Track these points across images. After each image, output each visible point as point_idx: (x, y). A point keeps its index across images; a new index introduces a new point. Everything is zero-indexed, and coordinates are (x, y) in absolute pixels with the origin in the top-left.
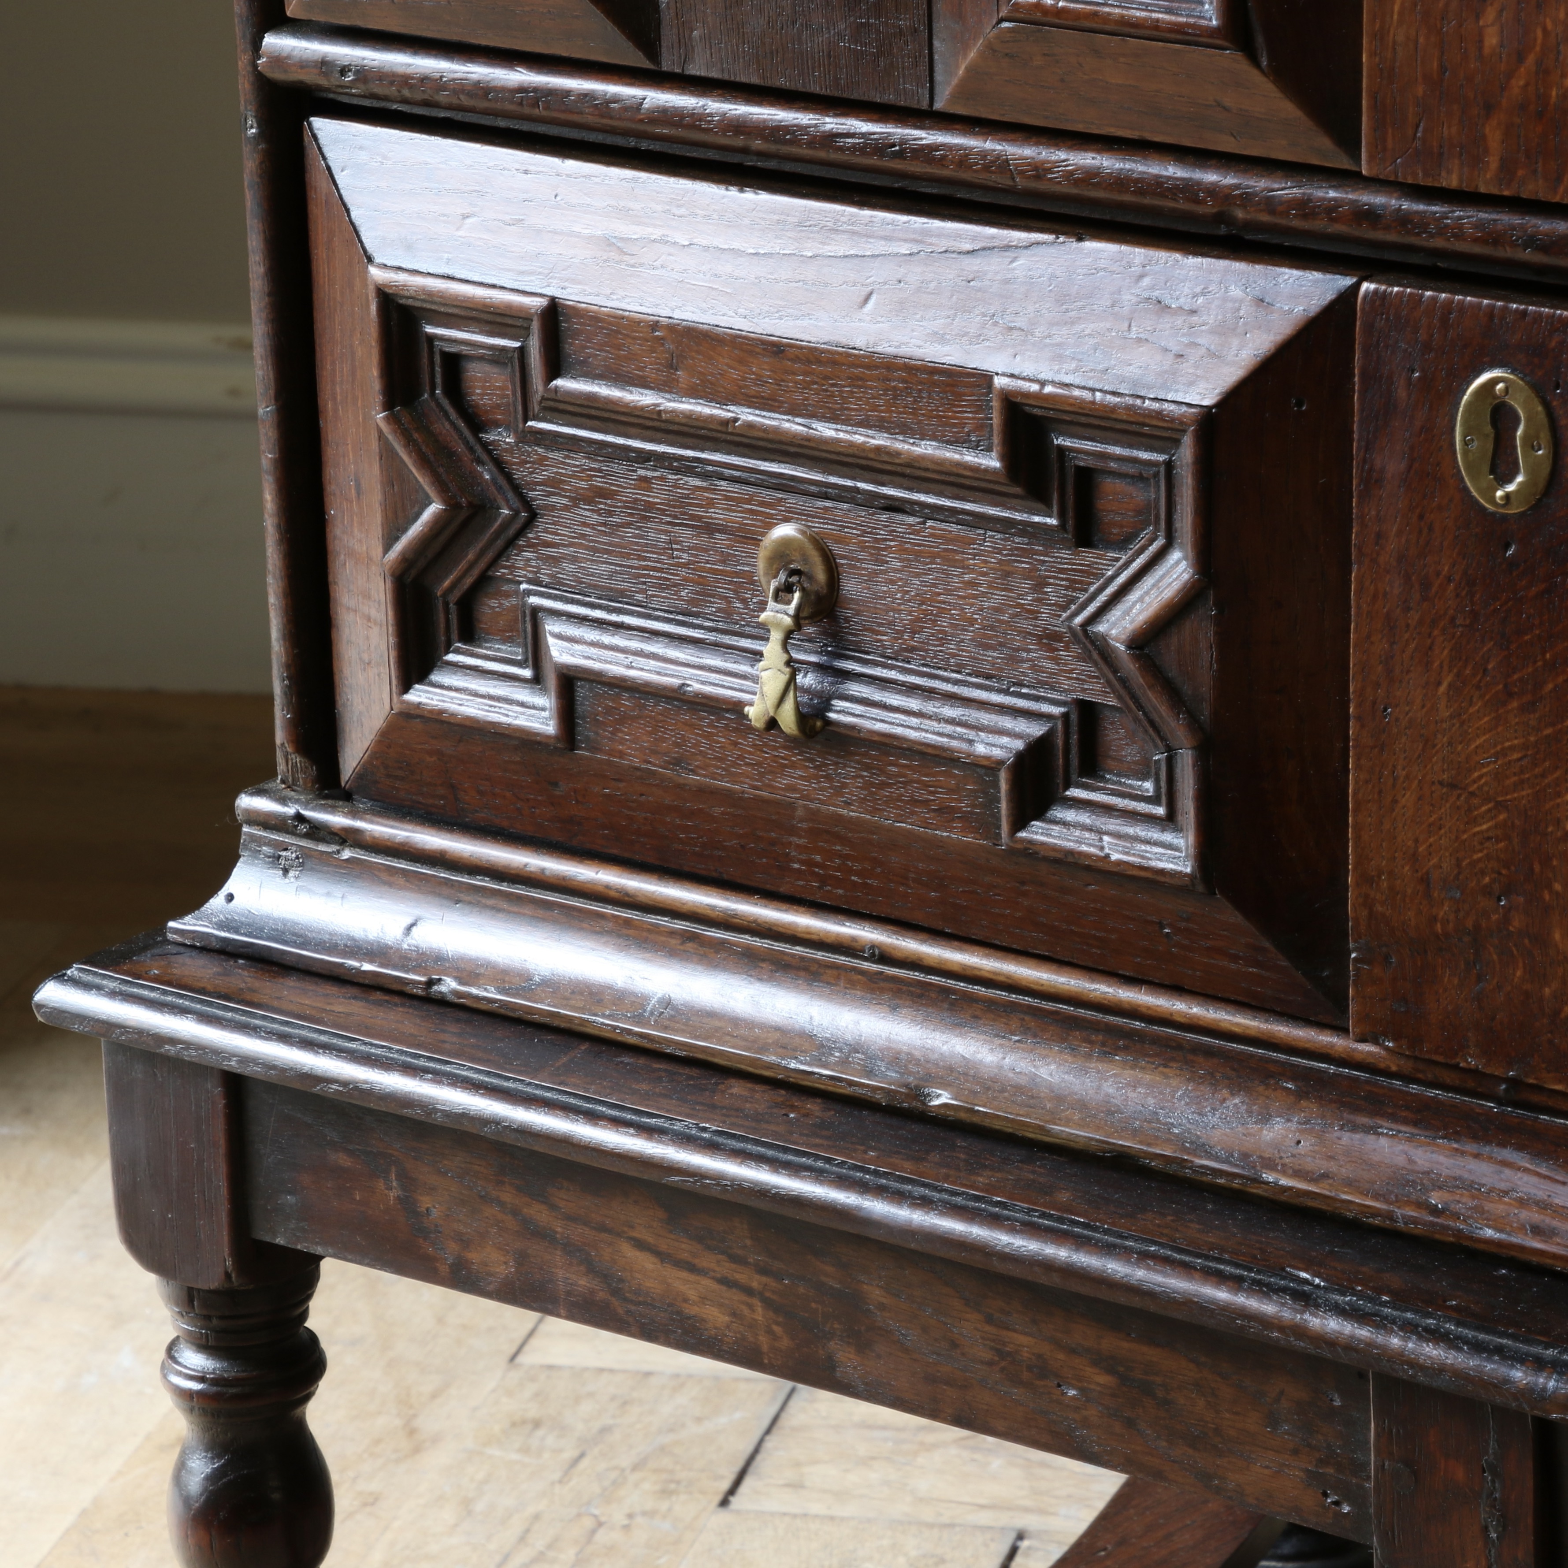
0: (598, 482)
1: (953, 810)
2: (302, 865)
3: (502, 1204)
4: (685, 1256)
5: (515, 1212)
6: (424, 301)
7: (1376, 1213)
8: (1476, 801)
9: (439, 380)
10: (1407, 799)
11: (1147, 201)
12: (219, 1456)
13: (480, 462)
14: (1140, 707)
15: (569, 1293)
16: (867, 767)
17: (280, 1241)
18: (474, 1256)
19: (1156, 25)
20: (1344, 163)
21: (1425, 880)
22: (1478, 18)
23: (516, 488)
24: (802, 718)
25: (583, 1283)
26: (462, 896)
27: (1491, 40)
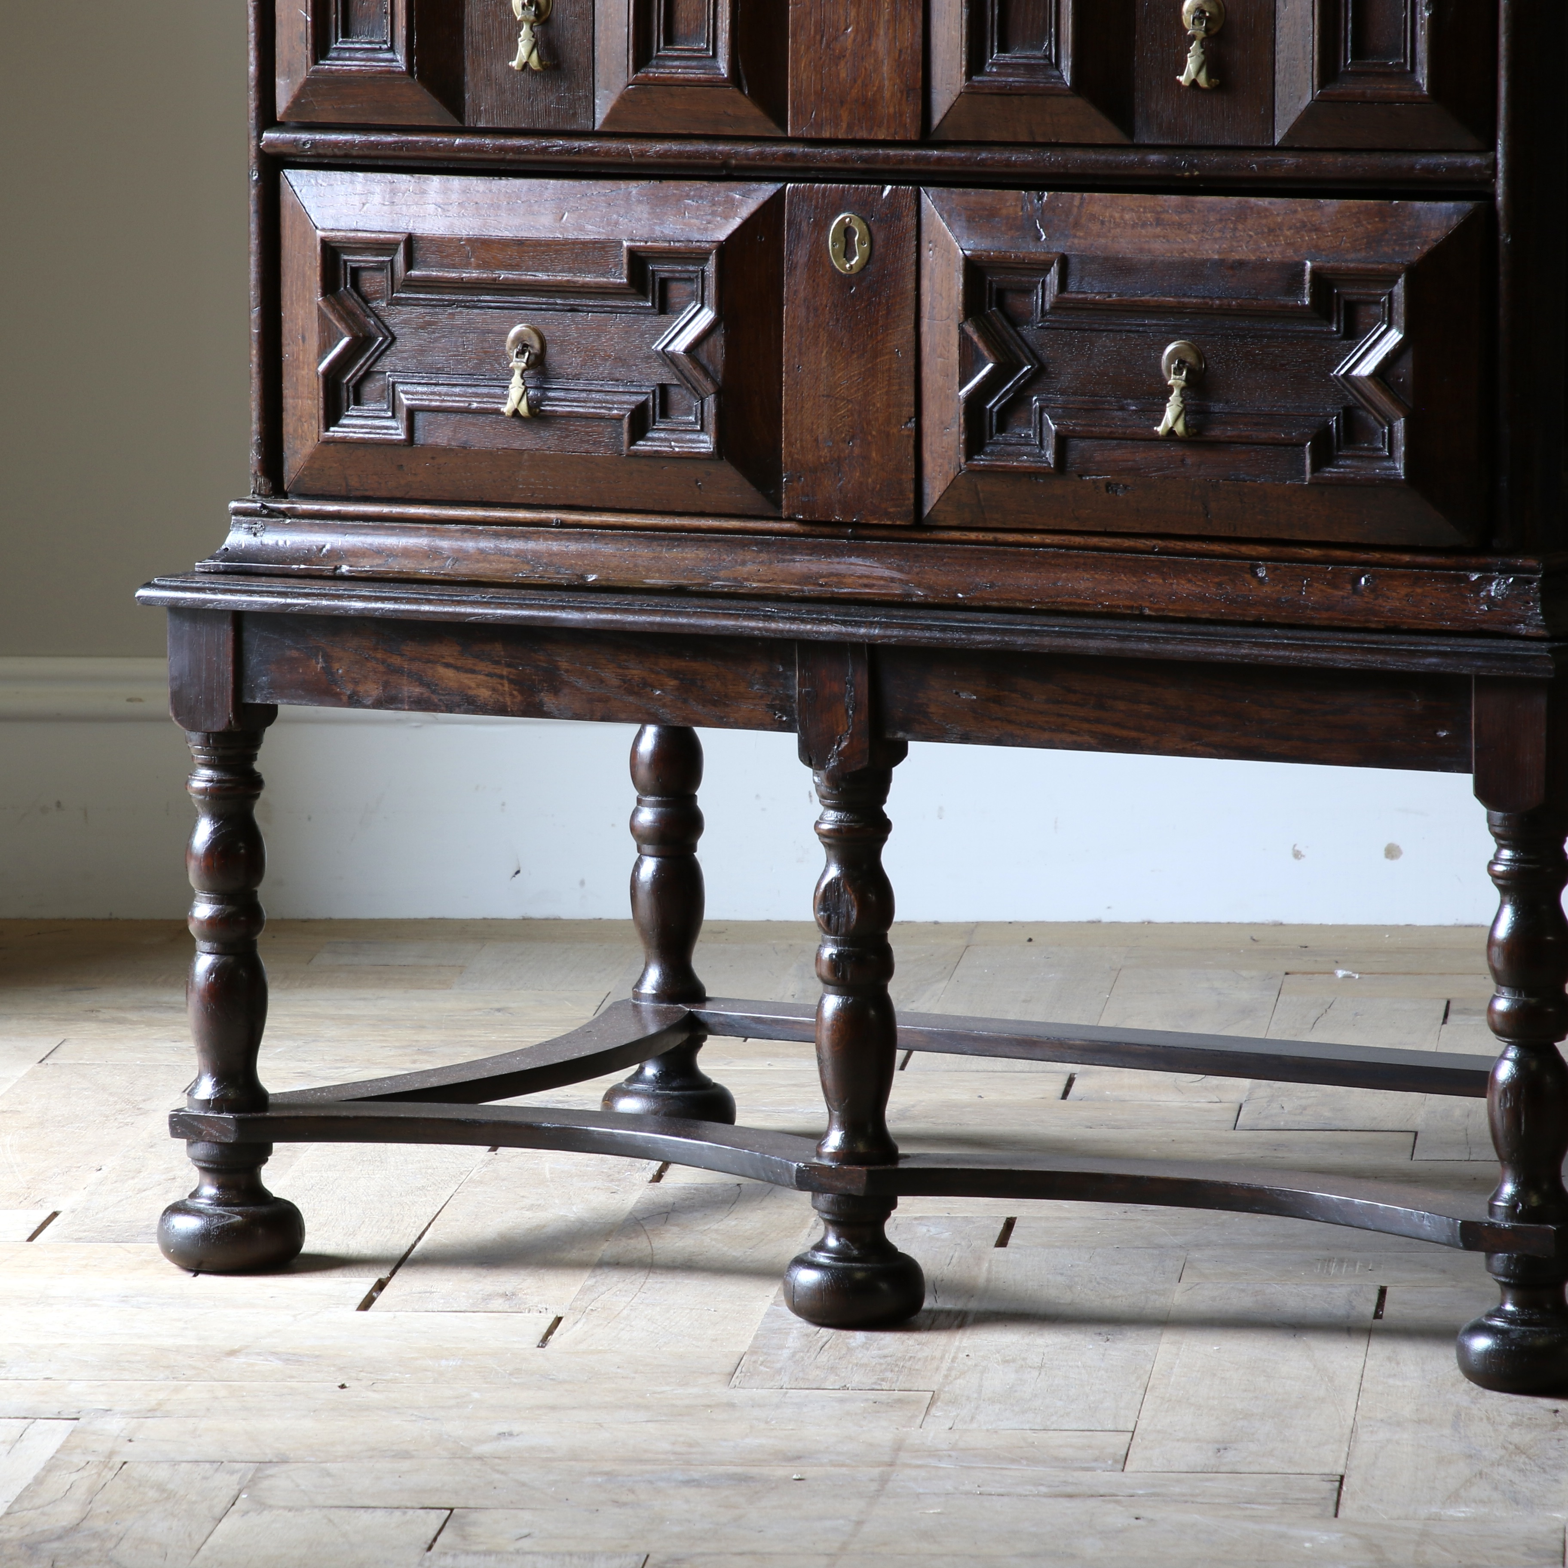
0: (427, 318)
1: (601, 442)
2: (264, 529)
3: (377, 659)
4: (470, 666)
5: (383, 662)
6: (345, 242)
7: (795, 591)
8: (838, 401)
9: (349, 281)
10: (808, 405)
11: (692, 161)
12: (217, 822)
13: (369, 316)
14: (689, 382)
15: (409, 697)
16: (559, 429)
17: (258, 701)
18: (361, 689)
19: (699, 80)
20: (780, 134)
21: (816, 440)
22: (837, 65)
23: (387, 328)
24: (530, 407)
25: (417, 690)
26: (348, 531)
27: (843, 75)
